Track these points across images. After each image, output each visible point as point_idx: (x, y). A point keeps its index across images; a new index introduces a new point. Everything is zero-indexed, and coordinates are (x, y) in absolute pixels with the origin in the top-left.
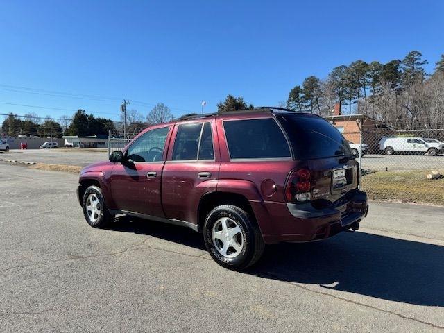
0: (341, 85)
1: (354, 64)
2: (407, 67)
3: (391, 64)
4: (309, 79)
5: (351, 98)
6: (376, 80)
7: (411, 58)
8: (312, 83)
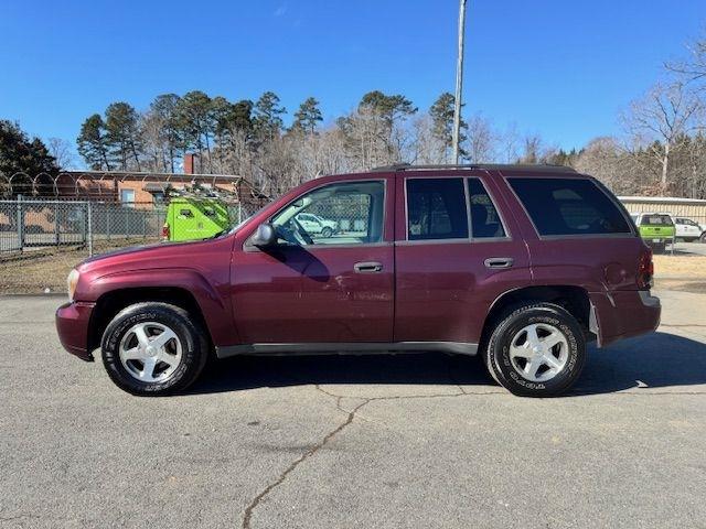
0: (172, 125)
1: (189, 95)
2: (262, 114)
3: (242, 105)
4: (117, 105)
5: (185, 148)
6: (223, 124)
7: (268, 101)
8: (122, 114)
